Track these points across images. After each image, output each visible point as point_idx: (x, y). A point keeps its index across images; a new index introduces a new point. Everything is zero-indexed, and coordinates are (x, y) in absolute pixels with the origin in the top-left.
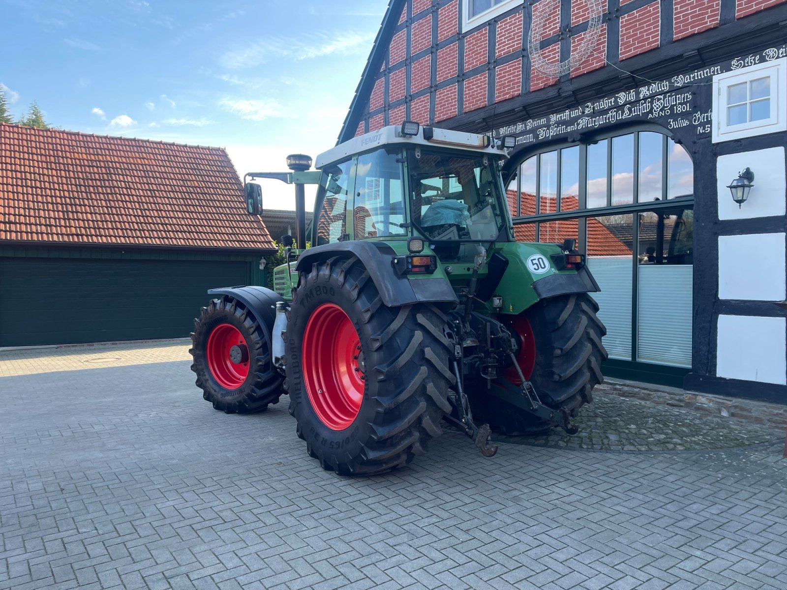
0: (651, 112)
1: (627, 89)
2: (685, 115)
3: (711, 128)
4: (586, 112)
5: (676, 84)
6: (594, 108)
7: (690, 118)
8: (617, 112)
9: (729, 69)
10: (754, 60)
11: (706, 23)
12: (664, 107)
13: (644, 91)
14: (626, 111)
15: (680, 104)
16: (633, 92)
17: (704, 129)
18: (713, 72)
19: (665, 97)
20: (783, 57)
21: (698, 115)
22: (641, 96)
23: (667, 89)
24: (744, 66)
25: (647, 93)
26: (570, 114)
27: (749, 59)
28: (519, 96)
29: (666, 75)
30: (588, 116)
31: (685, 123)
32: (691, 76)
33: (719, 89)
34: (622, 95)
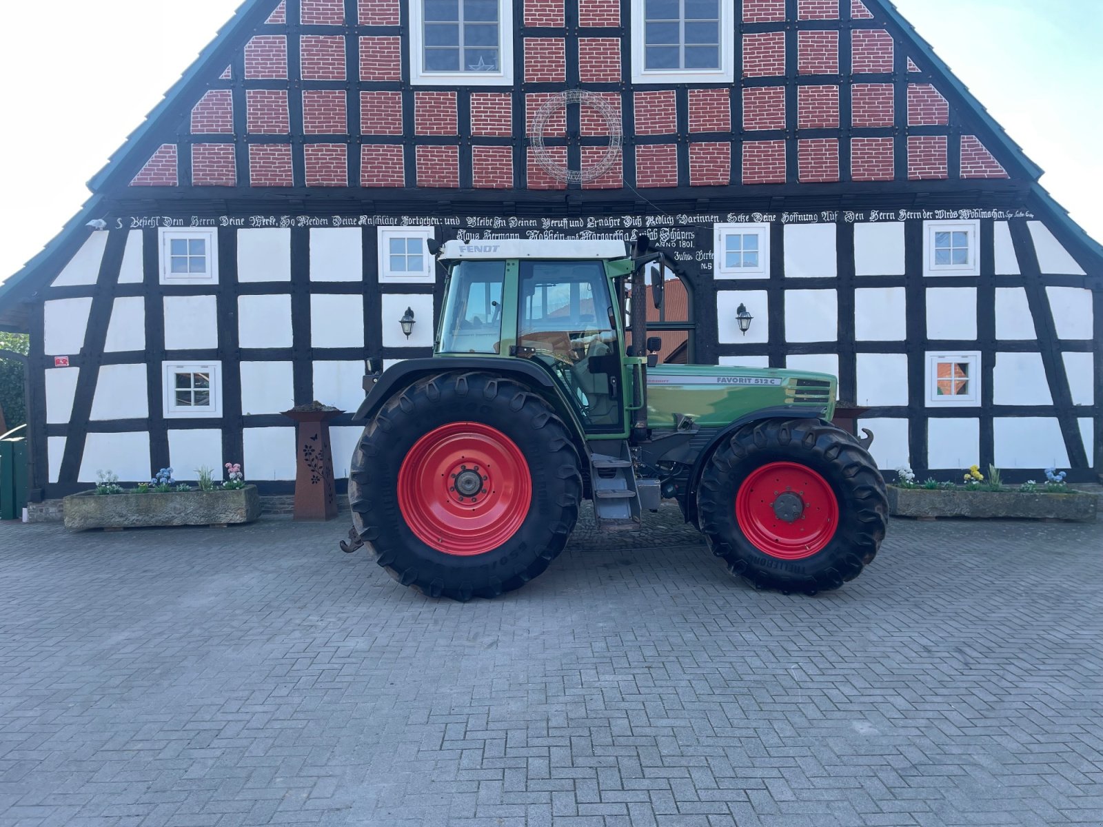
0: (658, 241)
1: (634, 214)
2: (688, 251)
3: (713, 266)
4: (589, 226)
5: (680, 222)
6: (598, 224)
7: (693, 253)
8: (624, 234)
9: (725, 221)
10: (745, 218)
11: (719, 179)
12: (670, 239)
13: (650, 220)
14: (634, 235)
15: (684, 240)
16: (639, 219)
17: (707, 266)
18: (713, 219)
19: (671, 231)
20: (766, 221)
21: (700, 253)
22: (648, 224)
23: (672, 223)
24: (737, 222)
25: (654, 222)
26: (569, 223)
27: (741, 217)
28: (509, 189)
29: (673, 212)
30: (590, 229)
31: (689, 258)
32: (694, 218)
33: (720, 236)
34: (628, 218)
